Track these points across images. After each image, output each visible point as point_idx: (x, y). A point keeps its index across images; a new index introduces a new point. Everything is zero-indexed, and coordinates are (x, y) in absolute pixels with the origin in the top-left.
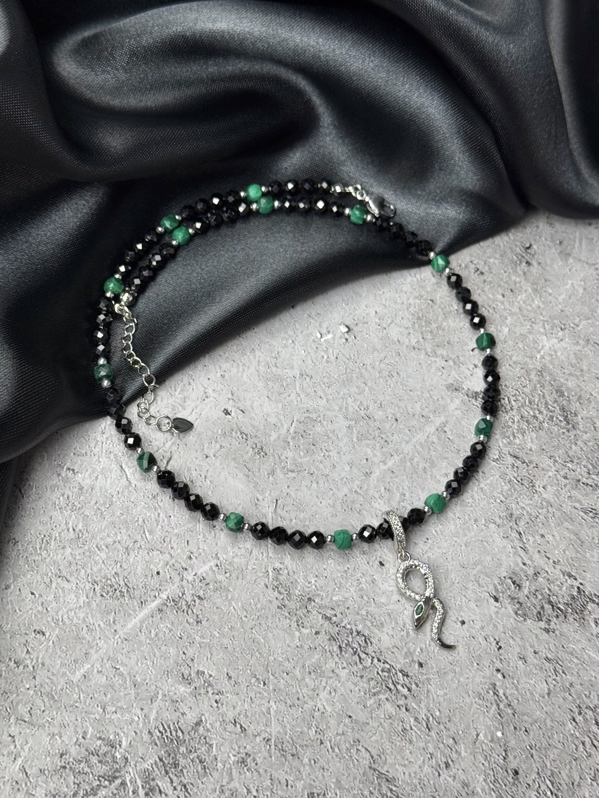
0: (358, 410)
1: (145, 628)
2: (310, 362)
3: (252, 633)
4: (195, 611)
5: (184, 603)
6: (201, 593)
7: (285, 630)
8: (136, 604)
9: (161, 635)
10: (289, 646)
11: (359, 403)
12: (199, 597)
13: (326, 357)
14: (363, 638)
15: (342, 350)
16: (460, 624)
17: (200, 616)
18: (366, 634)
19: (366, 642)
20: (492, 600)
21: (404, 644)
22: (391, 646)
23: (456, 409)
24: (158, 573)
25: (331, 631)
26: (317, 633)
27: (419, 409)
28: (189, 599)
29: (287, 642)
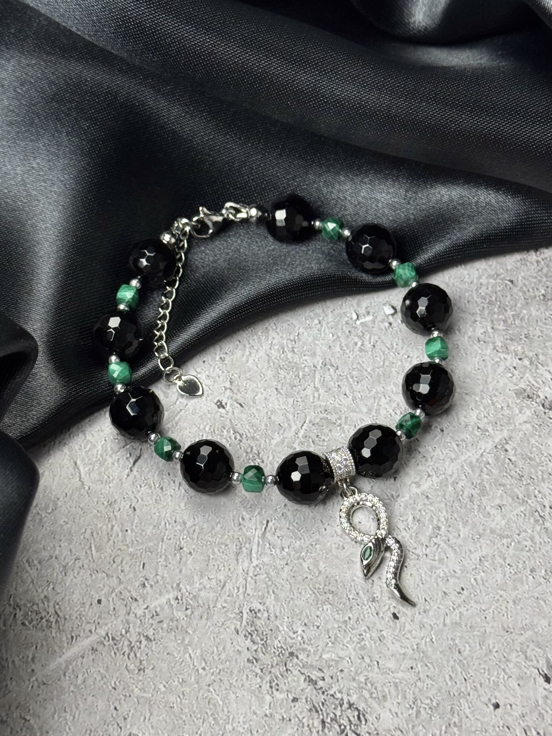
0: (393, 414)
1: (70, 671)
2: (338, 349)
3: (209, 691)
4: (138, 655)
5: (126, 643)
6: (150, 633)
7: (252, 692)
8: (64, 639)
9: (90, 682)
10: (255, 713)
11: (395, 405)
12: (147, 638)
13: (359, 344)
14: (356, 713)
15: (383, 337)
16: (492, 708)
17: (144, 662)
18: (360, 708)
19: (359, 718)
20: (542, 680)
21: (410, 726)
22: (392, 728)
23: (526, 422)
24: (99, 602)
25: (314, 698)
26: (295, 700)
27: (474, 418)
28: (134, 639)
29: (253, 708)
